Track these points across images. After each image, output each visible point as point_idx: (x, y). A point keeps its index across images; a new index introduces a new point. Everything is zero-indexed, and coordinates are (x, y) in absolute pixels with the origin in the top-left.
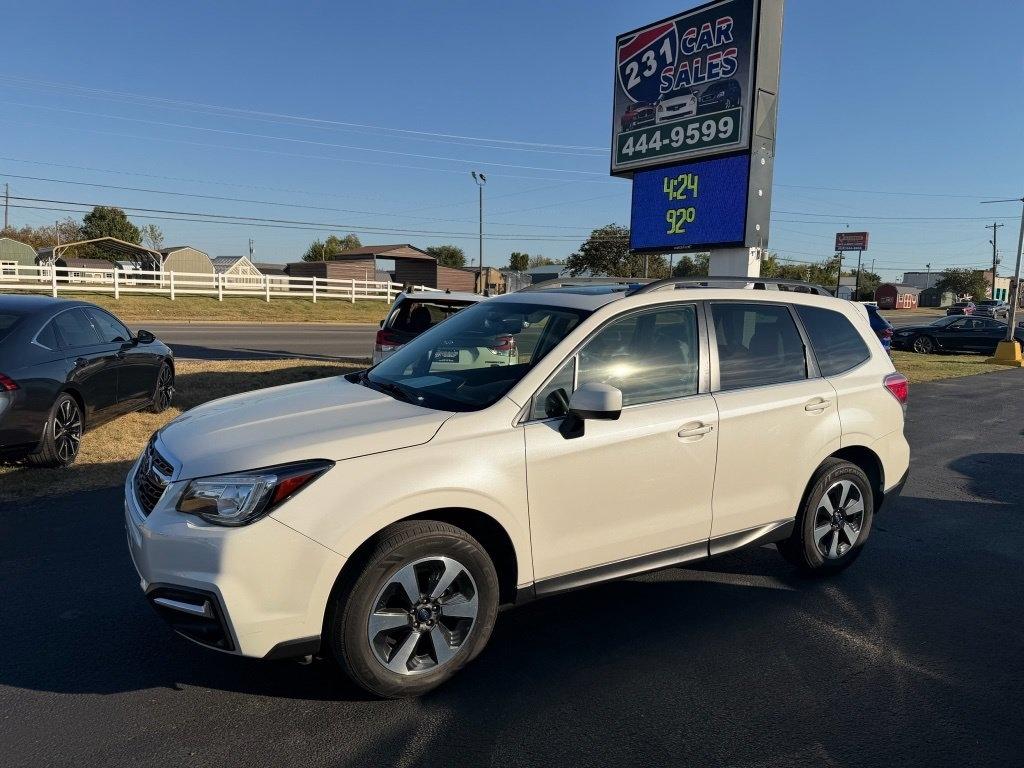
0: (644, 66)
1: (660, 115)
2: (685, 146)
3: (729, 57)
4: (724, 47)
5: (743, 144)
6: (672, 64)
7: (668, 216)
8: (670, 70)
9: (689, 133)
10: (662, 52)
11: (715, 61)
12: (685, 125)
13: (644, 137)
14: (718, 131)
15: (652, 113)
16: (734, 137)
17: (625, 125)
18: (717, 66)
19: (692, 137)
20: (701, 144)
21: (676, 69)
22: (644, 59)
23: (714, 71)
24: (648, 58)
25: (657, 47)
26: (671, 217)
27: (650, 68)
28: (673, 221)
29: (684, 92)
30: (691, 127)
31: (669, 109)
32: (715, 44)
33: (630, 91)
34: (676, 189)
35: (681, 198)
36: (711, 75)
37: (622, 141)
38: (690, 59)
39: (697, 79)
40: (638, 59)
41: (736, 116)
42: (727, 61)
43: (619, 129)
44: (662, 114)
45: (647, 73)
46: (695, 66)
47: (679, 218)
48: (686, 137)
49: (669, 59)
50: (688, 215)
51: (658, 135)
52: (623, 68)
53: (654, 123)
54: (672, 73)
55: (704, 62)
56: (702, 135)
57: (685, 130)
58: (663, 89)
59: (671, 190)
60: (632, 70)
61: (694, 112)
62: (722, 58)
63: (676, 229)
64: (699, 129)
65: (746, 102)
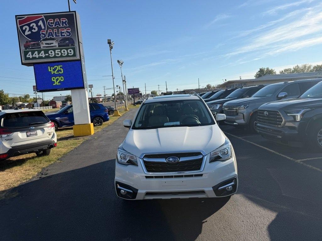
0: (31, 29)
1: (42, 46)
2: (55, 57)
3: (68, 31)
4: (65, 27)
5: (78, 58)
6: (45, 29)
7: (52, 79)
8: (44, 31)
9: (56, 53)
10: (39, 24)
11: (63, 31)
12: (54, 50)
13: (36, 52)
14: (68, 53)
15: (38, 45)
16: (74, 55)
17: (26, 47)
18: (64, 33)
19: (58, 54)
20: (61, 56)
21: (47, 31)
22: (31, 25)
23: (63, 34)
24: (33, 26)
25: (37, 23)
26: (54, 79)
27: (35, 29)
28: (55, 80)
29: (53, 39)
30: (56, 51)
31: (46, 44)
32: (61, 26)
33: (26, 36)
34: (54, 70)
35: (57, 73)
36: (62, 35)
37: (26, 53)
38: (53, 29)
39: (56, 36)
40: (29, 25)
41: (74, 49)
42: (67, 32)
43: (23, 48)
44: (43, 45)
45: (33, 31)
46: (54, 31)
47: (57, 80)
48: (55, 54)
49: (43, 27)
50: (61, 79)
51: (43, 52)
52: (22, 27)
53: (40, 48)
54: (45, 32)
55: (58, 31)
56: (62, 54)
58: (42, 37)
59: (52, 70)
60: (26, 28)
61: (57, 46)
62: (65, 30)
63: (57, 83)
64: (60, 52)
65: (76, 45)
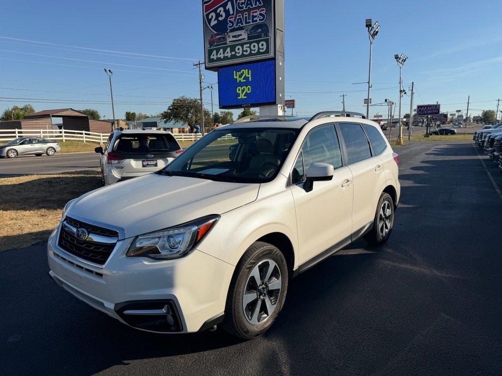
0: (218, 15)
1: (228, 40)
2: (243, 56)
3: (262, 12)
4: (259, 8)
5: (272, 55)
6: (233, 14)
7: (238, 90)
8: (232, 17)
9: (245, 49)
10: (227, 8)
11: (255, 14)
12: (242, 45)
13: (221, 51)
14: (259, 49)
15: (225, 39)
16: (267, 51)
17: (211, 45)
18: (256, 16)
19: (246, 51)
20: (251, 54)
21: (235, 18)
22: (218, 11)
23: (255, 19)
24: (220, 11)
25: (224, 6)
26: (239, 90)
27: (222, 16)
28: (240, 92)
29: (241, 29)
30: (245, 46)
31: (233, 37)
32: (254, 6)
34: (240, 77)
35: (243, 81)
36: (253, 21)
37: (210, 52)
38: (242, 12)
39: (246, 23)
40: (215, 11)
41: (267, 41)
42: (261, 14)
43: (208, 46)
44: (230, 39)
45: (220, 19)
46: (245, 16)
47: (243, 91)
48: (243, 51)
49: (231, 12)
50: (248, 89)
51: (229, 49)
52: (207, 15)
53: (226, 43)
54: (234, 19)
55: (249, 15)
56: (251, 50)
57: (243, 48)
58: (229, 27)
59: (238, 77)
60: (212, 16)
61: (246, 39)
62: (258, 13)
63: (242, 96)
64: (250, 47)
65: (271, 34)
